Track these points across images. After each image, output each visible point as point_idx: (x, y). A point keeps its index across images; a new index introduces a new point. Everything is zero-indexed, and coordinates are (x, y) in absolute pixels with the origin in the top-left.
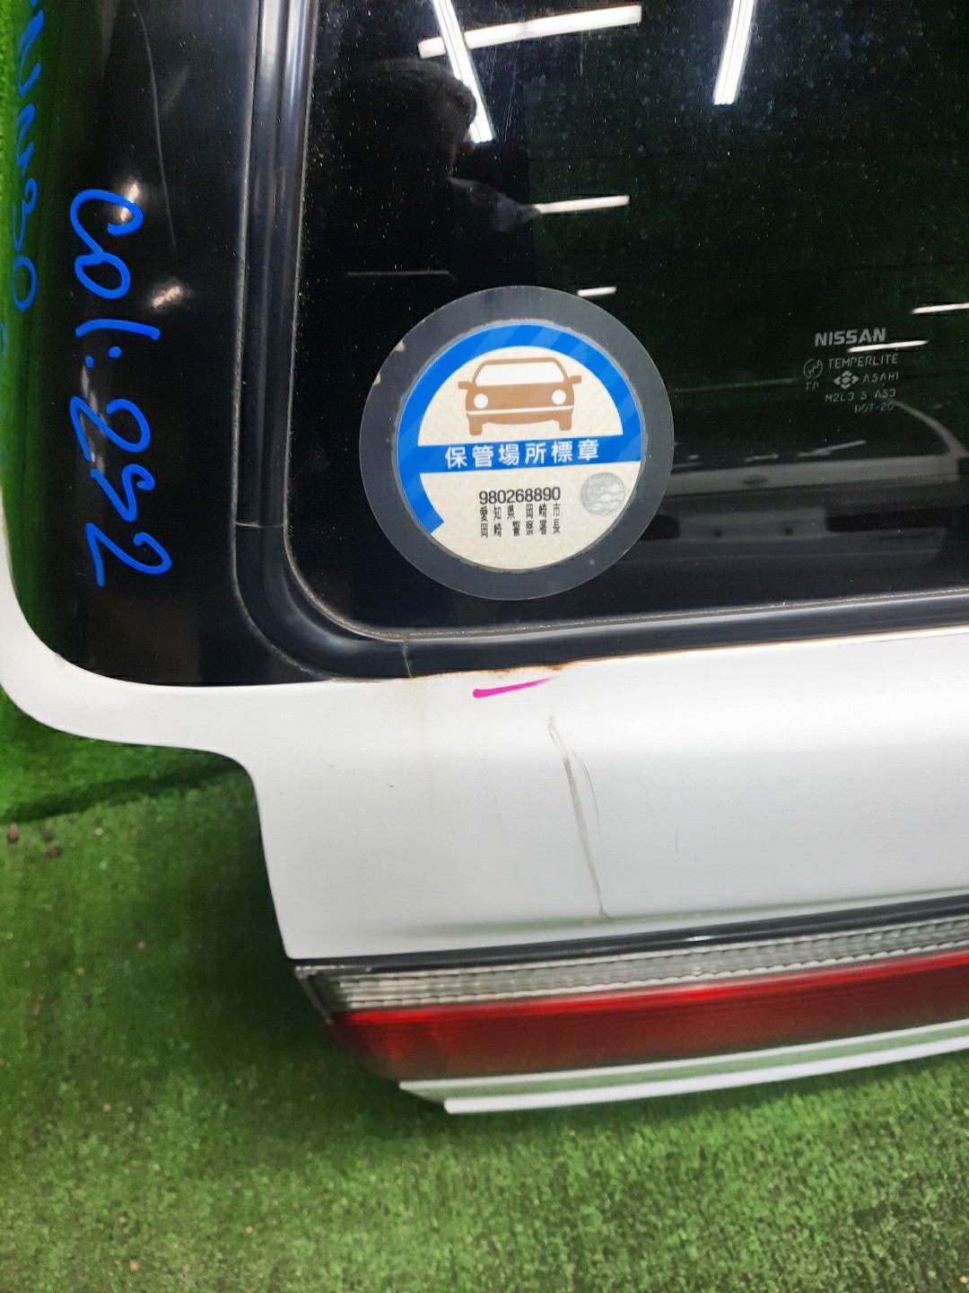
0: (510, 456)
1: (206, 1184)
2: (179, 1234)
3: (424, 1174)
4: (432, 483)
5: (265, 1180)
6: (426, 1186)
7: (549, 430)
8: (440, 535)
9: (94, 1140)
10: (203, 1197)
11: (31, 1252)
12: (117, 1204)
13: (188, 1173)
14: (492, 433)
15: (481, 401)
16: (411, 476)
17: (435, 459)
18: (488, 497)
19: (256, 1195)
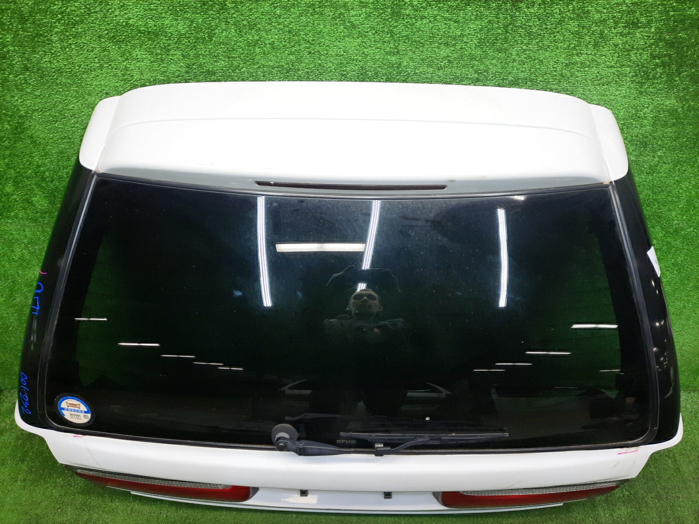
0: (70, 410)
1: (81, 496)
2: (71, 506)
3: (129, 506)
4: (63, 411)
5: (94, 498)
6: (129, 509)
7: (78, 409)
8: (65, 417)
9: (61, 479)
10: (80, 498)
11: (39, 502)
12: (61, 495)
13: (78, 492)
14: (70, 408)
15: (68, 404)
16: (61, 411)
17: (63, 409)
18: (71, 414)
19: (90, 502)
